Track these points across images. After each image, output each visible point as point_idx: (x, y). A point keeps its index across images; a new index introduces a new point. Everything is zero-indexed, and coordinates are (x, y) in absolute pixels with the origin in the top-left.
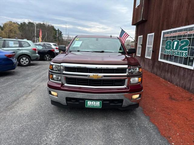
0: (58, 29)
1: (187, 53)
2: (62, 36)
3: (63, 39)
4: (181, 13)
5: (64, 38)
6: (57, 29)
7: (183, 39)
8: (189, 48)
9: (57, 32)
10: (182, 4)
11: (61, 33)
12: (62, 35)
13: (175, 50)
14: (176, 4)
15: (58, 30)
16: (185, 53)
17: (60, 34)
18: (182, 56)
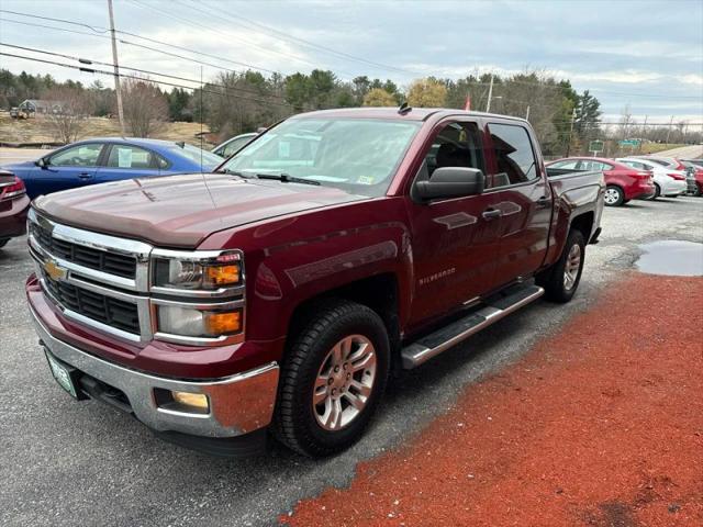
0: (586, 93)
2: (598, 118)
3: (598, 130)
5: (603, 127)
6: (580, 93)
9: (581, 104)
11: (596, 105)
12: (598, 114)
15: (586, 96)
17: (592, 109)
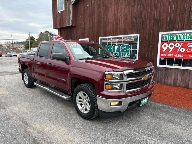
1: (129, 54)
4: (118, 25)
7: (123, 44)
8: (131, 50)
10: (119, 19)
13: (117, 52)
14: (112, 17)
16: (127, 54)
18: (125, 56)
